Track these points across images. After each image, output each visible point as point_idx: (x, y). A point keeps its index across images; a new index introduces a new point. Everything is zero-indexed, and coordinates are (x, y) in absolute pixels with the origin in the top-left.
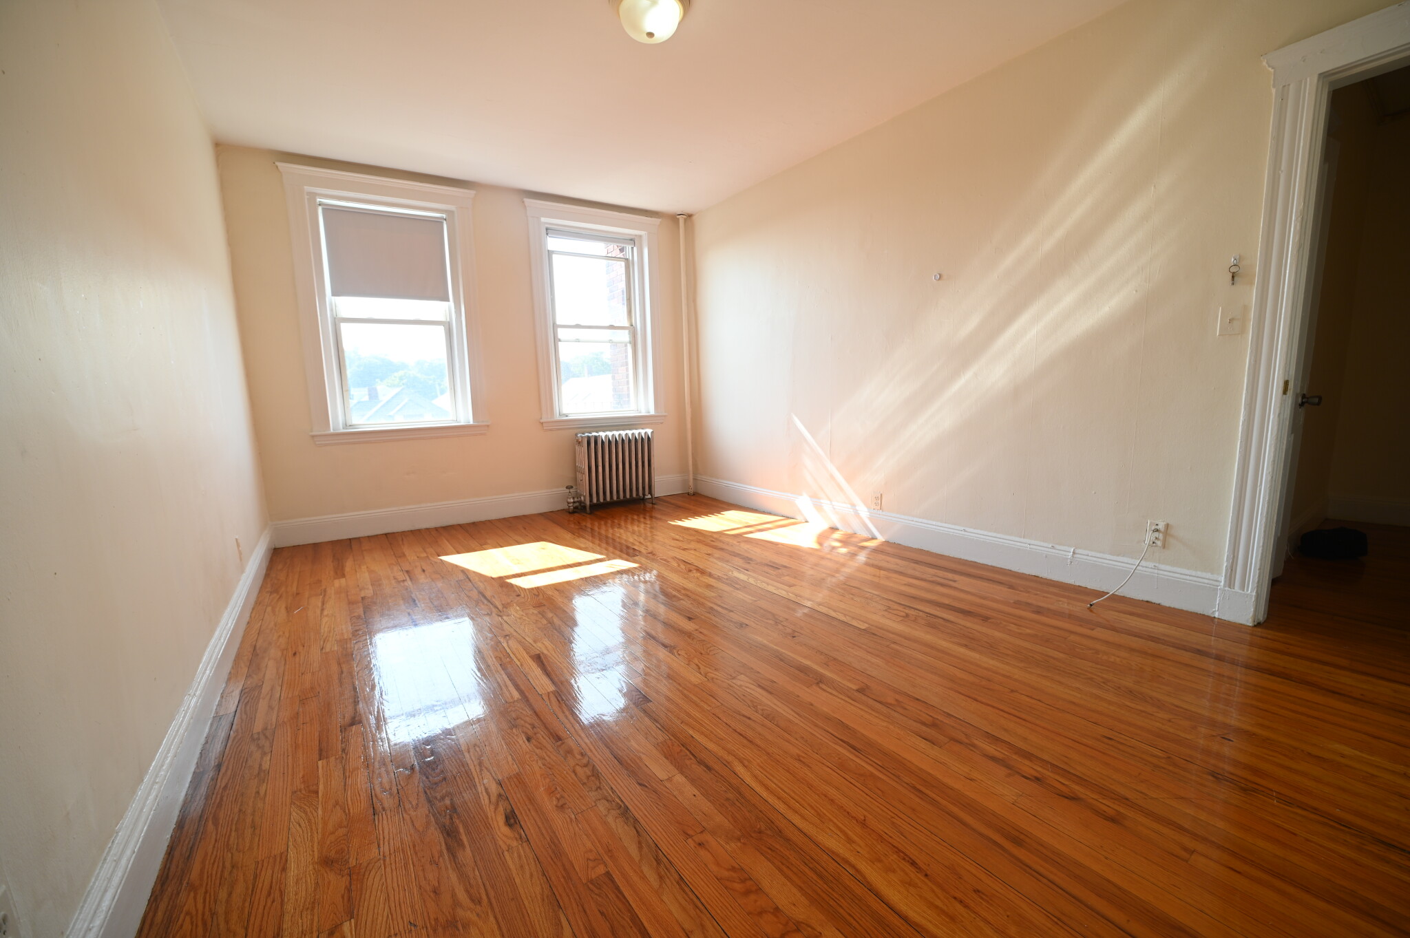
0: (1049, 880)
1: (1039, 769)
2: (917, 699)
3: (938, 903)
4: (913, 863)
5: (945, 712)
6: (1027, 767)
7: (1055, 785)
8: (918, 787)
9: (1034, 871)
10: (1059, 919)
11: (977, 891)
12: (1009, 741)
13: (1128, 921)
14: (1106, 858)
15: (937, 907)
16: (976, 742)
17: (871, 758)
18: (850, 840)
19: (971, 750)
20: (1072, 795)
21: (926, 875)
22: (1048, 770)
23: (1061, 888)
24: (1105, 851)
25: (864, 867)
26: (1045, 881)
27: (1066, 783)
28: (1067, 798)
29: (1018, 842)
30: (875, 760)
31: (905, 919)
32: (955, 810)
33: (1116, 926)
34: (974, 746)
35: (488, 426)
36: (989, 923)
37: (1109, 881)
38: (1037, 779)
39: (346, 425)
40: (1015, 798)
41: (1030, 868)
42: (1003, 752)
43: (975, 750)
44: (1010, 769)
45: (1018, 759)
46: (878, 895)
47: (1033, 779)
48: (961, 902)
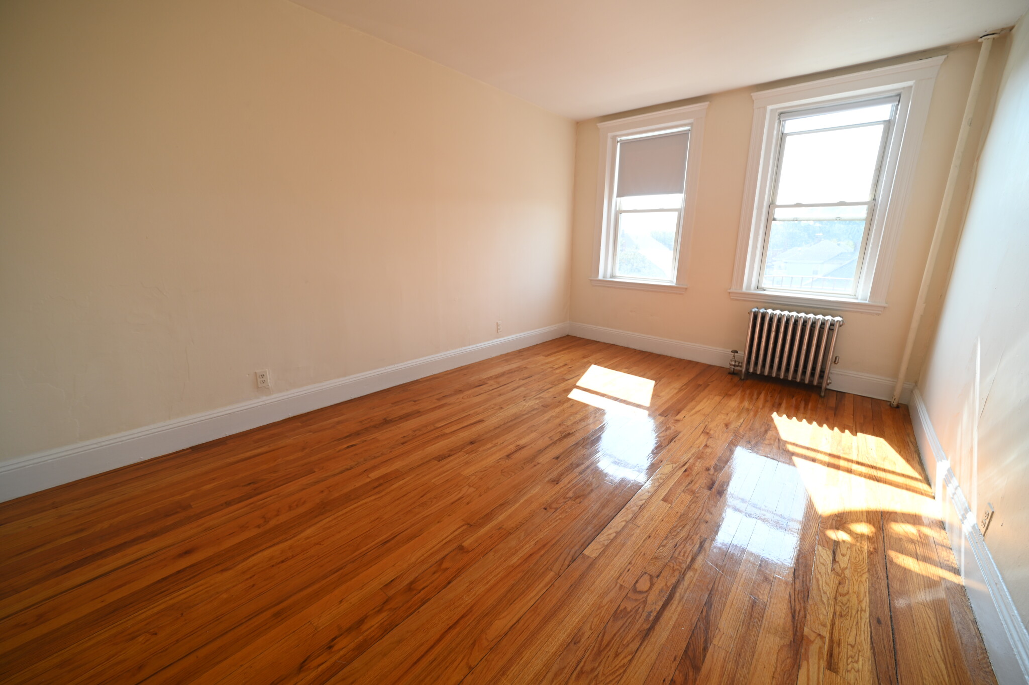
0: (243, 623)
1: (342, 653)
2: (449, 583)
3: (255, 568)
4: (283, 562)
5: (429, 599)
6: (345, 645)
7: (319, 658)
8: (341, 571)
9: (252, 618)
10: (219, 619)
11: (253, 586)
12: (383, 640)
13: (197, 657)
14: (241, 666)
15: (253, 567)
16: (384, 615)
17: (374, 550)
18: (308, 538)
19: (374, 609)
20: (304, 668)
21: (273, 566)
22: (339, 659)
23: (235, 628)
24: (247, 668)
25: (289, 542)
26: (244, 621)
27: (320, 669)
28: (304, 662)
29: (277, 615)
30: (372, 552)
31: (253, 555)
32: (316, 587)
33: (199, 648)
34: (380, 611)
35: (686, 289)
36: (234, 587)
37: (225, 659)
38: (330, 647)
39: (612, 276)
40: (314, 625)
41: (255, 616)
42: (369, 631)
43: (375, 610)
44: (346, 631)
45: (358, 640)
46: (270, 547)
47: (332, 644)
48: (251, 578)
